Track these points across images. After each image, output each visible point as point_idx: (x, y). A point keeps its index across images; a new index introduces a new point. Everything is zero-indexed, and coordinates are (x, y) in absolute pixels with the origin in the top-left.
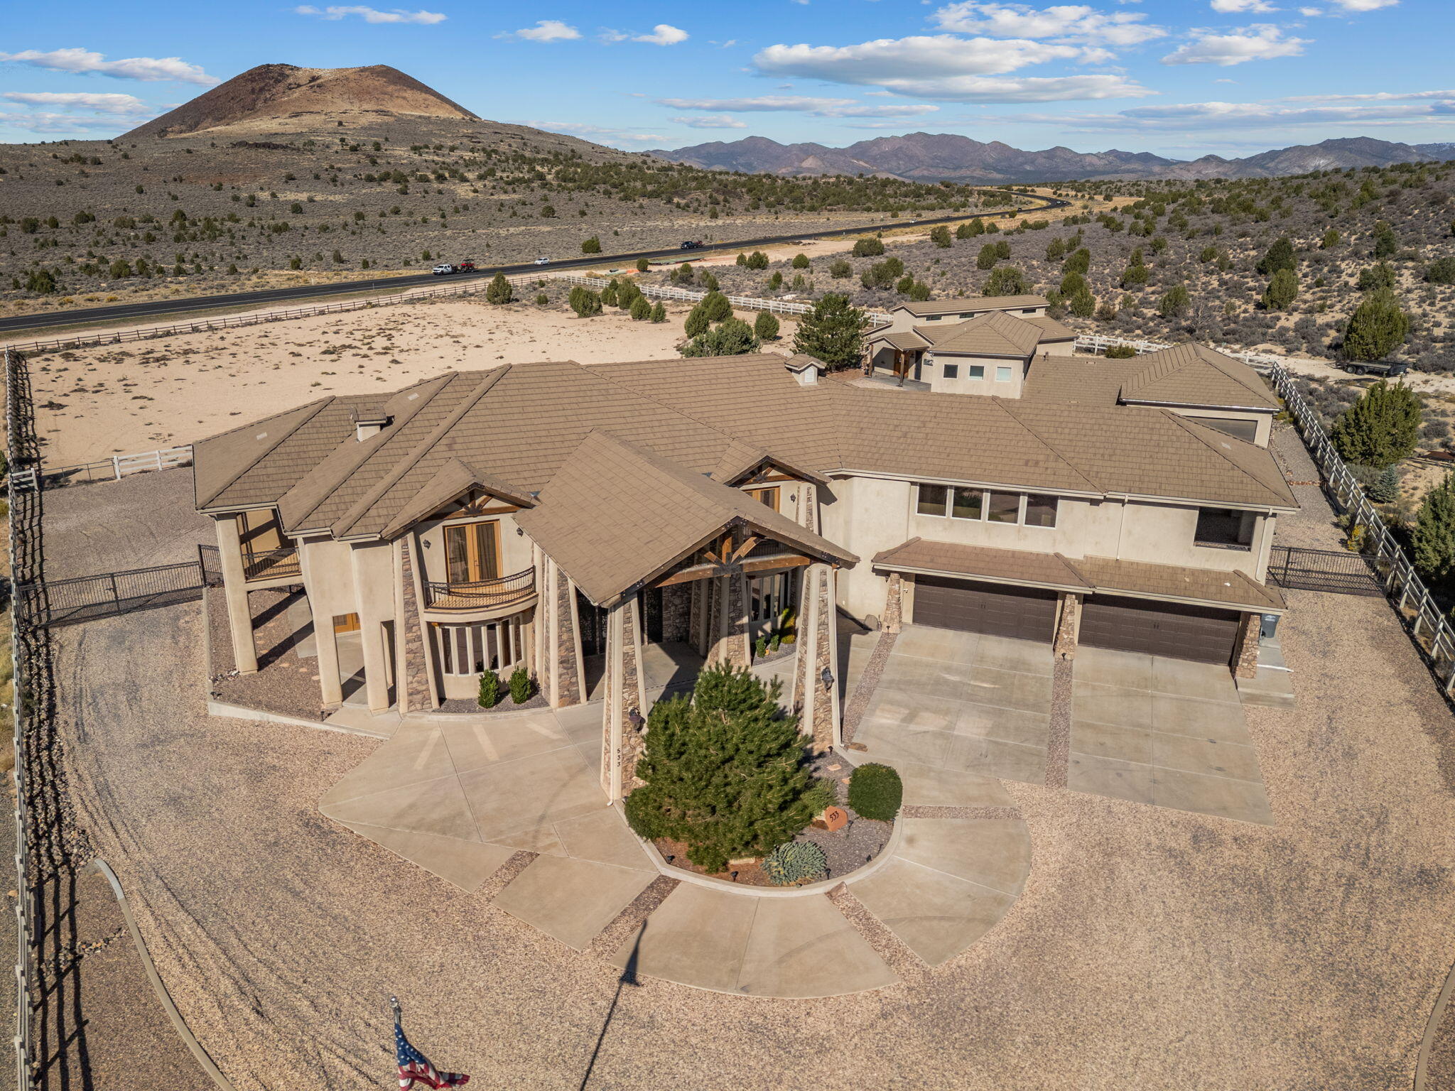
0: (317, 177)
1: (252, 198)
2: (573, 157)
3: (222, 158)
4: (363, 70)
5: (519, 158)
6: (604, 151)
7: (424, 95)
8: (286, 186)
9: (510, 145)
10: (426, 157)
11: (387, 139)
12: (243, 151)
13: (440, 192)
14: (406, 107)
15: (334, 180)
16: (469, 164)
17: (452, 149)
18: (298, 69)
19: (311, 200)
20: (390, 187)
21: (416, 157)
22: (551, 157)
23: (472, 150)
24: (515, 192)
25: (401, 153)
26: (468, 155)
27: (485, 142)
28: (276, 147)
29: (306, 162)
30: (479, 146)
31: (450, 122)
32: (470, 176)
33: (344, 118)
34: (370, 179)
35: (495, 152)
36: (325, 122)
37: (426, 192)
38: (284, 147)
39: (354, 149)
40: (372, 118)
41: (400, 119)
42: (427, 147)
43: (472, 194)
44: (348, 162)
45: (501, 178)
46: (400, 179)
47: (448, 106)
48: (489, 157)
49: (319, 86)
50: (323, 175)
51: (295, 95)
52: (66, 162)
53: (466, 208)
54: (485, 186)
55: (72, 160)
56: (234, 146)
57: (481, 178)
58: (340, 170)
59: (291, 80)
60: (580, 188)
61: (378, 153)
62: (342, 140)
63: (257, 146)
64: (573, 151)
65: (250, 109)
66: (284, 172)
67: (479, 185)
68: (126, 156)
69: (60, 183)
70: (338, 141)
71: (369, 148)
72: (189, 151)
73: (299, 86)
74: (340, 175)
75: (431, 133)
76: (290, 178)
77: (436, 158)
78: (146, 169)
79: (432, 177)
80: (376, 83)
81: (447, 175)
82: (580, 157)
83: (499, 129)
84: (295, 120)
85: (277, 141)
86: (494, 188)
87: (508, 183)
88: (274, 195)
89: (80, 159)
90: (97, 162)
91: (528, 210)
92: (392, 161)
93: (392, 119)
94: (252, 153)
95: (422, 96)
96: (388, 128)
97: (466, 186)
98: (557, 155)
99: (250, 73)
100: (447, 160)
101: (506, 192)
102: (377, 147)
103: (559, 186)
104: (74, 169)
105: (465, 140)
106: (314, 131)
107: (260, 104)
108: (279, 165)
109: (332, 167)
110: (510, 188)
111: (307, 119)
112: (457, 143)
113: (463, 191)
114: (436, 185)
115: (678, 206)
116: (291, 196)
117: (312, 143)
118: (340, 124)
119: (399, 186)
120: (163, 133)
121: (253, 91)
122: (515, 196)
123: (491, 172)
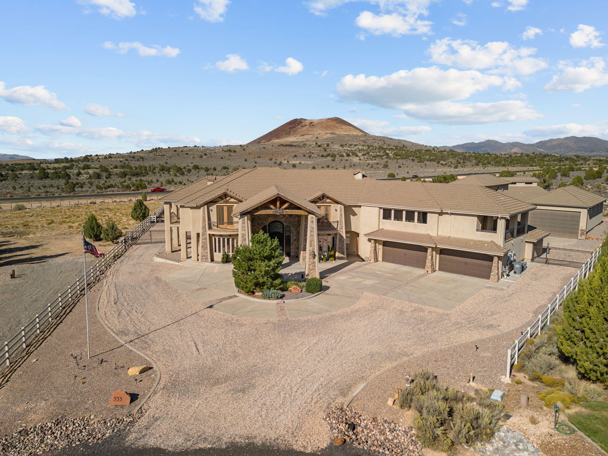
0: (304, 156)
1: (281, 162)
2: (403, 147)
3: (275, 150)
4: (329, 119)
5: (381, 148)
6: (417, 145)
7: (349, 127)
8: (293, 159)
9: (378, 144)
10: (345, 148)
11: (332, 143)
12: (282, 148)
13: (347, 160)
14: (342, 131)
15: (310, 157)
16: (360, 151)
17: (355, 145)
18: (306, 120)
19: (300, 163)
20: (329, 158)
21: (341, 148)
22: (394, 148)
23: (363, 146)
24: (375, 160)
25: (336, 147)
26: (361, 147)
27: (369, 143)
28: (293, 146)
29: (302, 151)
30: (366, 144)
31: (357, 136)
32: (360, 154)
33: (318, 136)
34: (323, 156)
35: (372, 146)
36: (312, 137)
37: (342, 160)
38: (295, 146)
39: (319, 146)
40: (329, 135)
41: (339, 136)
42: (346, 145)
43: (358, 161)
44: (317, 151)
45: (371, 155)
46: (334, 156)
47: (358, 131)
48: (369, 147)
49: (312, 125)
50: (307, 155)
51: (304, 129)
52: (225, 152)
53: (354, 165)
54: (364, 158)
55: (227, 151)
56: (279, 146)
57: (363, 155)
58: (313, 153)
59: (303, 124)
60: (402, 158)
61: (327, 147)
62: (316, 143)
63: (286, 145)
64: (404, 145)
65: (288, 134)
66: (294, 154)
67: (362, 158)
68: (244, 150)
69: (222, 158)
70: (315, 144)
71: (325, 146)
72: (264, 148)
73: (306, 126)
74: (313, 155)
75: (349, 140)
76: (295, 156)
77: (348, 149)
78: (249, 154)
79: (345, 155)
80: (333, 123)
81: (351, 154)
82: (406, 148)
83: (375, 138)
84: (302, 137)
85: (295, 144)
86: (368, 158)
87: (374, 157)
88: (288, 162)
89: (230, 151)
90: (235, 152)
91: (378, 166)
92: (332, 150)
93: (336, 135)
94: (284, 148)
96: (334, 139)
97: (357, 158)
98: (396, 147)
99: (290, 122)
100: (352, 149)
101: (372, 160)
102: (328, 145)
103: (394, 157)
104: (227, 154)
105: (361, 142)
106: (307, 141)
107: (292, 132)
108: (292, 152)
109: (310, 152)
110: (374, 158)
111: (306, 137)
112: (358, 143)
113: (355, 160)
114: (346, 158)
115: (442, 164)
116: (294, 162)
117: (305, 144)
118: (317, 138)
119: (332, 158)
120: (259, 142)
121: (290, 128)
123: (368, 153)
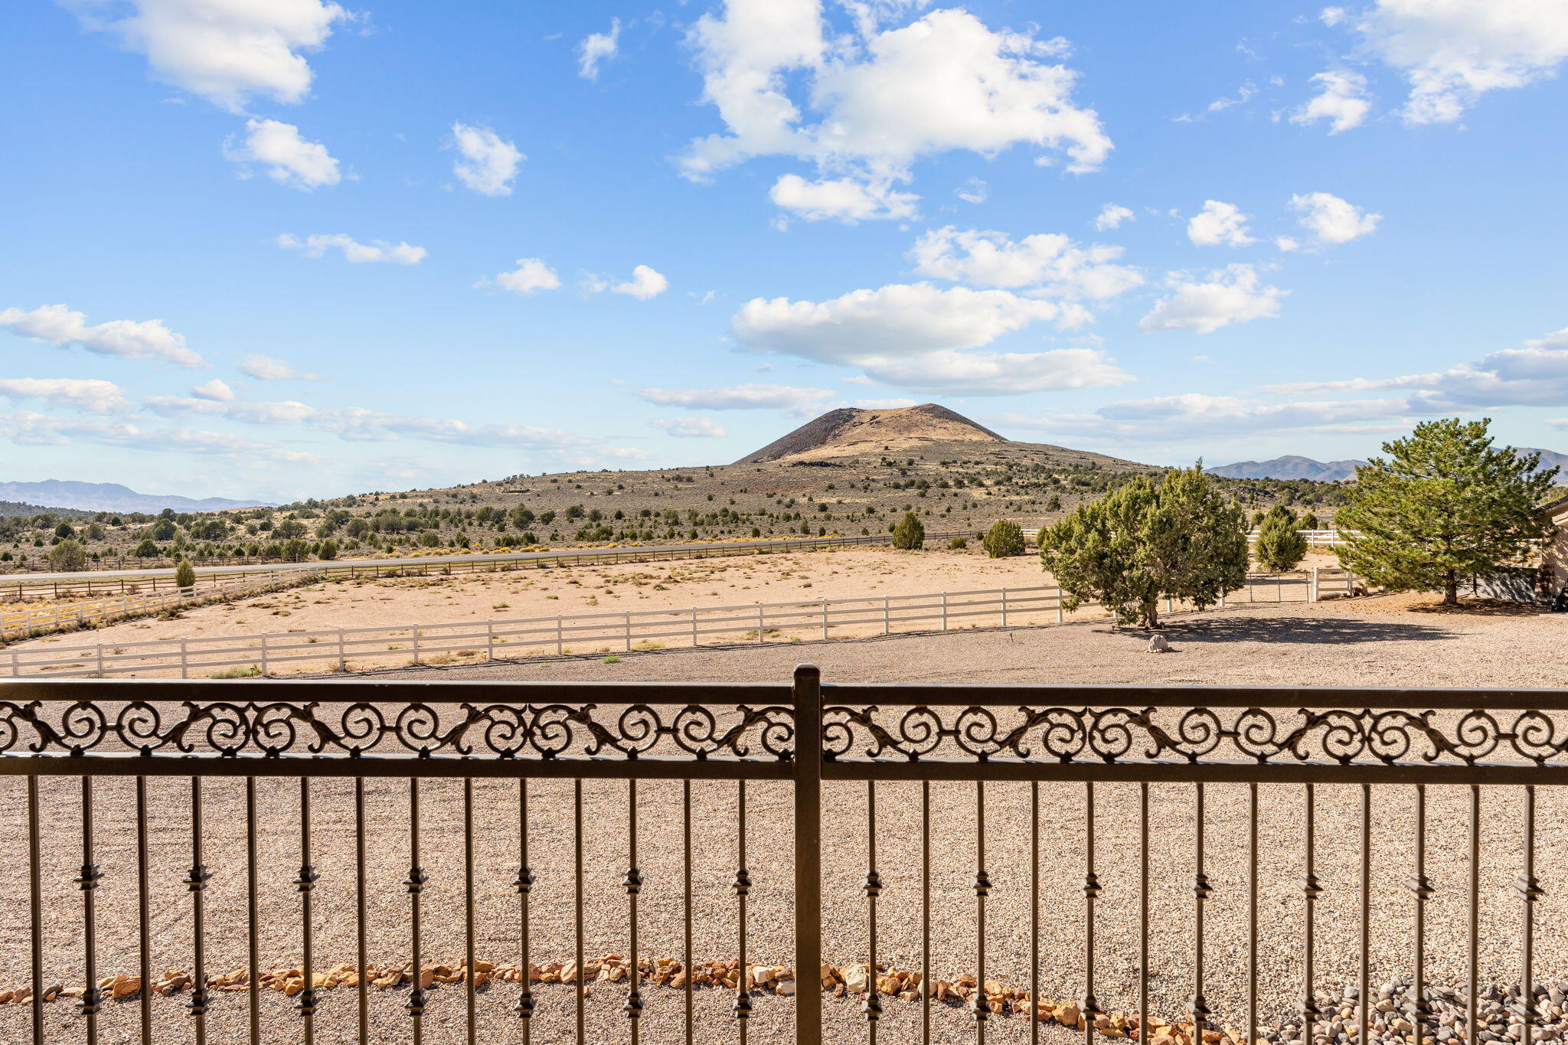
0: (853, 486)
2: (1093, 467)
3: (782, 474)
4: (914, 409)
5: (1038, 469)
7: (963, 425)
8: (824, 493)
9: (1033, 459)
10: (952, 469)
11: (922, 458)
12: (799, 469)
13: (956, 495)
14: (942, 433)
15: (866, 488)
16: (988, 475)
17: (977, 463)
18: (863, 411)
19: (840, 502)
20: (913, 491)
21: (943, 469)
22: (1071, 469)
23: (996, 464)
24: (1027, 493)
25: (932, 467)
26: (990, 468)
27: (1010, 458)
28: (827, 465)
29: (847, 475)
30: (1003, 460)
31: (981, 443)
32: (988, 482)
33: (890, 444)
34: (897, 486)
35: (1017, 464)
36: (875, 447)
37: (943, 495)
38: (834, 465)
39: (890, 464)
40: (914, 443)
41: (937, 443)
42: (955, 462)
43: (985, 496)
44: (883, 475)
45: (1017, 483)
46: (924, 486)
47: (982, 432)
48: (1011, 467)
49: (878, 422)
50: (859, 485)
51: (859, 430)
52: (669, 480)
53: (975, 506)
54: (999, 489)
56: (792, 465)
57: (998, 483)
58: (873, 480)
59: (857, 419)
61: (910, 467)
62: (884, 459)
63: (810, 465)
64: (1094, 463)
66: (826, 483)
67: (994, 489)
68: (712, 475)
69: (656, 495)
70: (880, 460)
71: (904, 464)
72: (759, 470)
73: (863, 422)
74: (873, 484)
75: (961, 453)
76: (831, 487)
77: (961, 470)
78: (723, 484)
79: (951, 483)
80: (924, 417)
81: (967, 482)
82: (1100, 468)
83: (1022, 448)
84: (851, 447)
85: (833, 461)
86: (1008, 491)
87: (1022, 487)
88: (811, 499)
89: (679, 479)
90: (690, 480)
92: (921, 473)
93: (931, 443)
94: (807, 470)
95: (959, 426)
96: (926, 449)
97: (982, 490)
98: (1077, 466)
100: (971, 471)
101: (1018, 494)
102: (911, 463)
103: (1072, 488)
104: (672, 484)
105: (992, 457)
106: (862, 454)
107: (830, 437)
108: (824, 478)
109: (868, 479)
110: (1023, 492)
111: (860, 446)
112: (984, 459)
113: (978, 494)
114: (954, 490)
116: (824, 500)
117: (857, 462)
118: (886, 448)
119: (921, 491)
121: (826, 428)
122: (1026, 498)
123: (1010, 479)
